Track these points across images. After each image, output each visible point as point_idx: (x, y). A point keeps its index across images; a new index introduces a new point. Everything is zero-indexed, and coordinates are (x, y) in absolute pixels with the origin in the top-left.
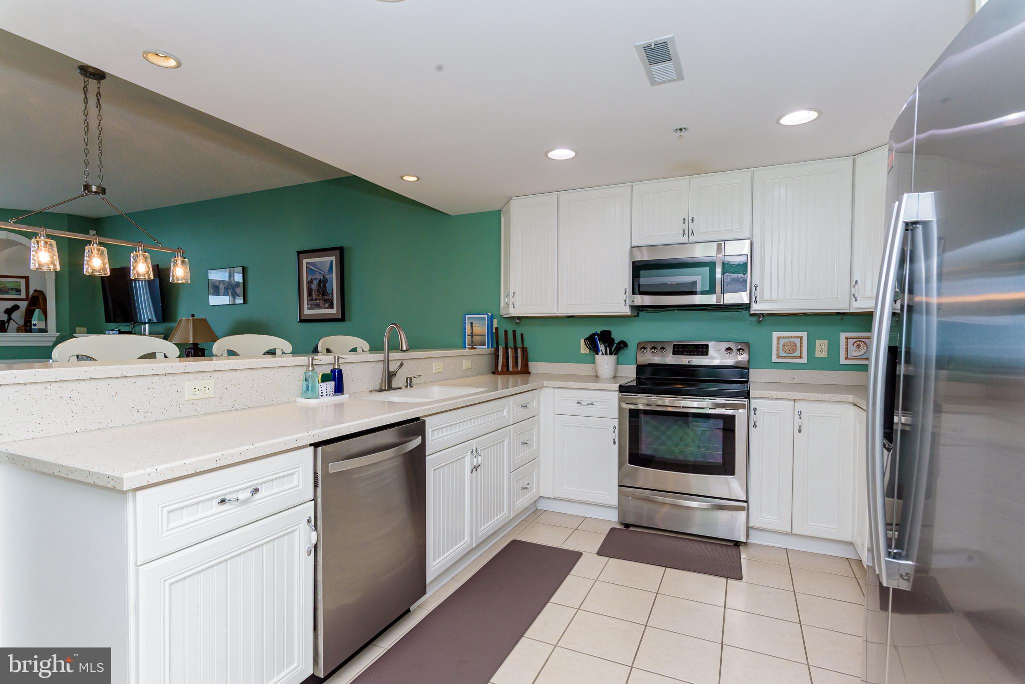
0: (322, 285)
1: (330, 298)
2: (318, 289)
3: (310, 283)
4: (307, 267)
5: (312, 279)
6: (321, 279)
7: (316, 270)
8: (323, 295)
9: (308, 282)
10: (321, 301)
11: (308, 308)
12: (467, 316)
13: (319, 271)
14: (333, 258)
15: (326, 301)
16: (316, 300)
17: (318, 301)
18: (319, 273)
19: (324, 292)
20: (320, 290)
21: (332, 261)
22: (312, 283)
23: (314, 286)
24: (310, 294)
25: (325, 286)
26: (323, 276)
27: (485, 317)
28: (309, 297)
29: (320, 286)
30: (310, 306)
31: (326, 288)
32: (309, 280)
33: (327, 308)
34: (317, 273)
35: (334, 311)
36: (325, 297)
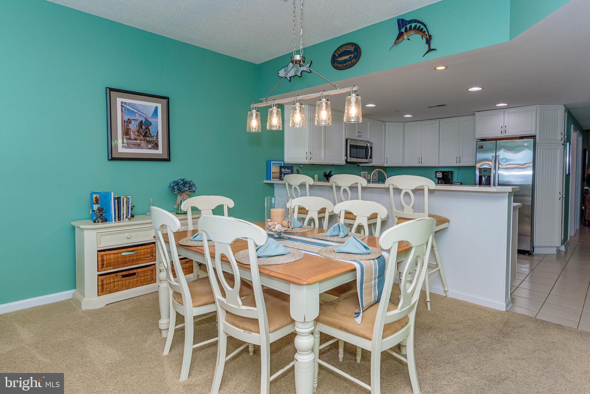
0: (144, 127)
1: (154, 139)
2: (139, 129)
3: (127, 123)
4: (122, 106)
5: (129, 119)
6: (142, 121)
7: (136, 111)
8: (145, 136)
9: (123, 122)
10: (142, 141)
11: (122, 146)
12: (272, 162)
13: (139, 113)
14: (159, 106)
15: (149, 142)
16: (136, 139)
17: (138, 141)
18: (140, 115)
19: (146, 133)
20: (141, 131)
21: (157, 107)
22: (130, 123)
23: (133, 127)
24: (126, 132)
25: (147, 128)
26: (145, 119)
27: (282, 163)
28: (125, 136)
29: (142, 128)
30: (126, 145)
31: (149, 130)
32: (126, 118)
33: (149, 149)
34: (137, 114)
35: (160, 151)
36: (148, 138)
